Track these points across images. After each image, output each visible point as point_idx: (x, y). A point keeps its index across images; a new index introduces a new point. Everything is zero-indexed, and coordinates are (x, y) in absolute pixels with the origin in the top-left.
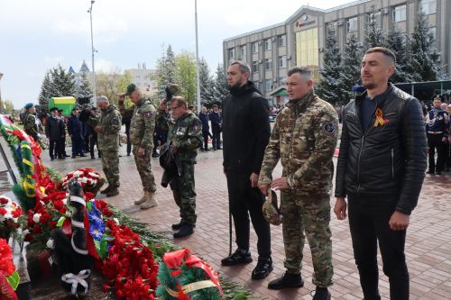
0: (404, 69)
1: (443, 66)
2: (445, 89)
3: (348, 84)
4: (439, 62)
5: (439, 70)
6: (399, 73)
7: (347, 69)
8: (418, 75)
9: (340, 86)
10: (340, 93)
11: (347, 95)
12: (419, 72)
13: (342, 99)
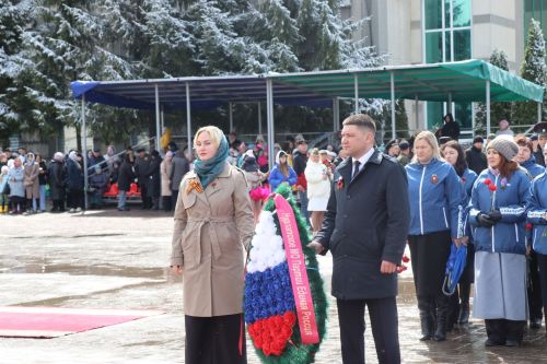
0: (239, 29)
1: (358, 22)
2: (368, 95)
3: (55, 74)
4: (348, 9)
5: (347, 34)
6: (225, 41)
7: (48, 18)
8: (285, 49)
9: (26, 79)
10: (26, 106)
11: (51, 112)
12: (286, 38)
13: (34, 125)
